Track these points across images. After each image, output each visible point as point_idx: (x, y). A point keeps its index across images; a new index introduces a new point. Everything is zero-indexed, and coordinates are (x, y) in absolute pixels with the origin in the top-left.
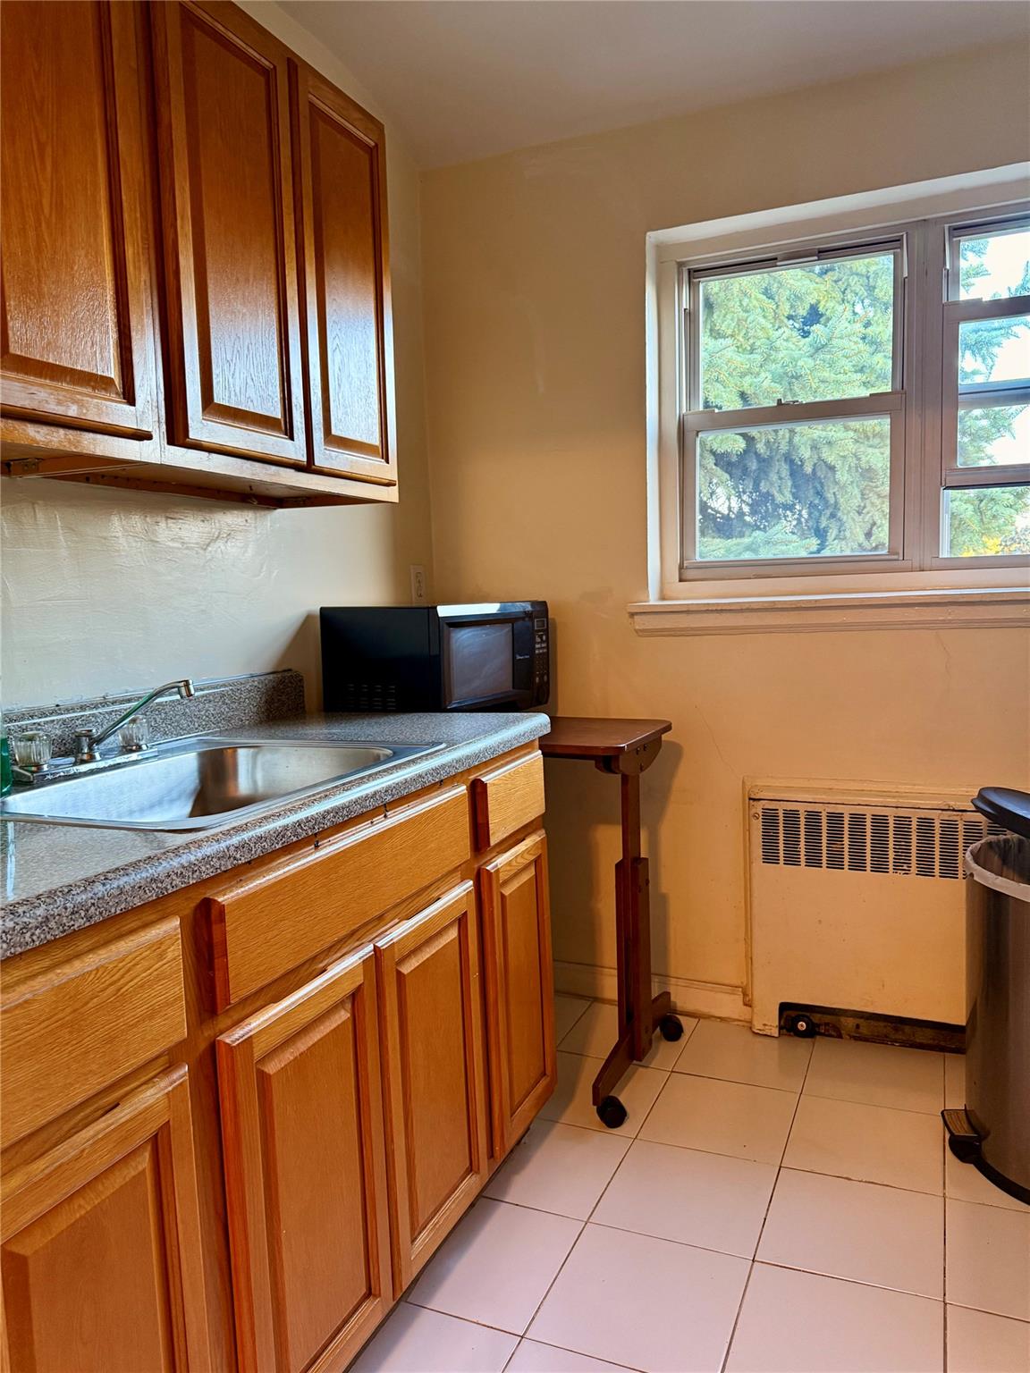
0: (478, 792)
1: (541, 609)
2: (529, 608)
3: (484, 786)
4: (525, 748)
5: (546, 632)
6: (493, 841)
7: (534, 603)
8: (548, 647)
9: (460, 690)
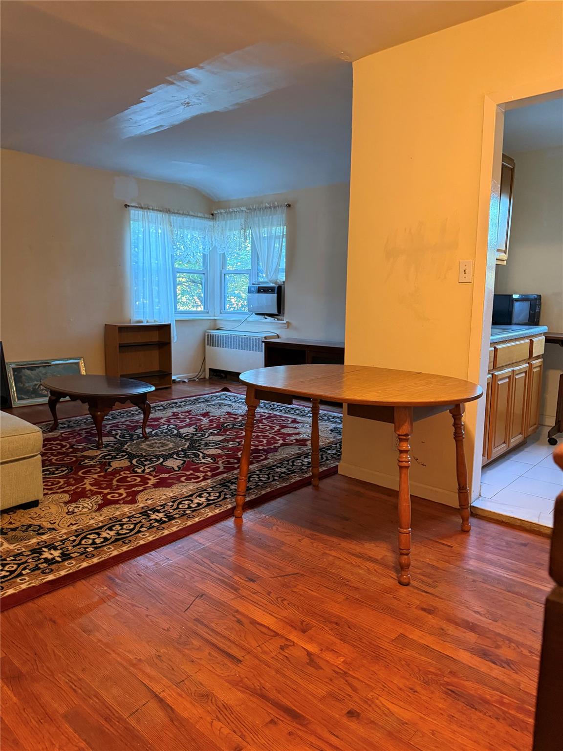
0: (532, 342)
1: (539, 297)
2: (536, 297)
3: (533, 341)
4: (540, 335)
5: (540, 305)
6: (533, 356)
7: (537, 295)
8: (540, 310)
9: (515, 320)
